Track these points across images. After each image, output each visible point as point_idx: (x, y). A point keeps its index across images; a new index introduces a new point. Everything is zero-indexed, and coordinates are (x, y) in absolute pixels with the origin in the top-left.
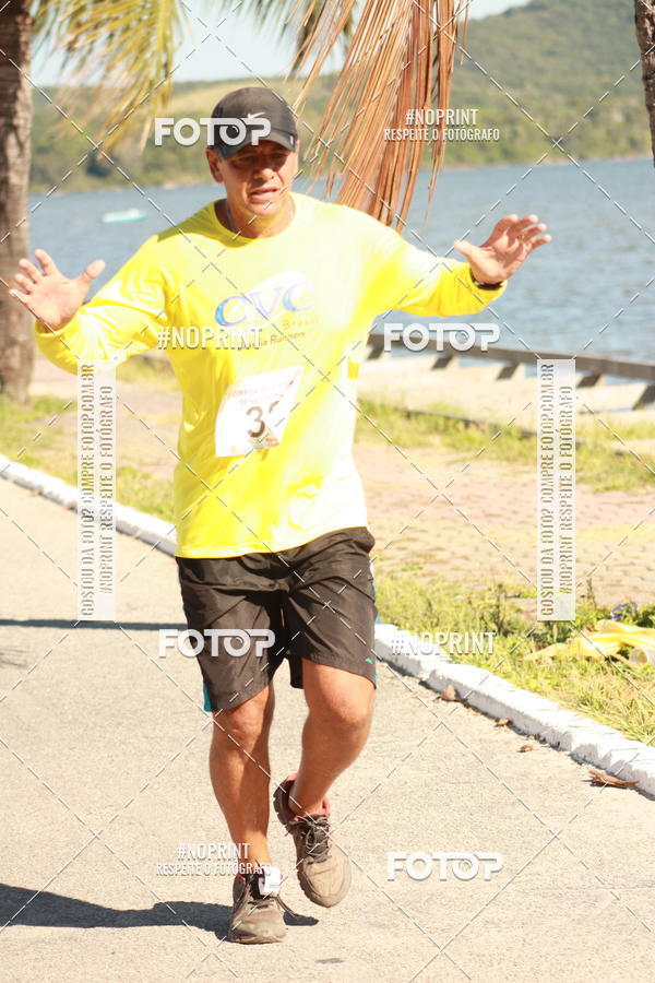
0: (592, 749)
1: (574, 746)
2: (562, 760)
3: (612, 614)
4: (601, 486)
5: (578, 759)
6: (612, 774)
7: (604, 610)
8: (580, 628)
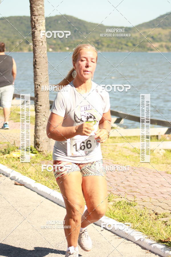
0: (15, 177)
1: (11, 176)
2: (8, 179)
3: (19, 148)
4: (16, 121)
5: (12, 179)
6: (19, 183)
7: (17, 147)
8: (12, 151)
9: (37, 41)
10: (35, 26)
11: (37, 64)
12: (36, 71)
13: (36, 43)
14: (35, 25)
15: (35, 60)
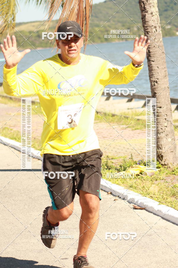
0: (133, 199)
1: (128, 199)
2: (124, 203)
3: (138, 163)
4: (134, 128)
5: (130, 202)
6: (139, 206)
7: (135, 162)
8: (129, 167)
9: (149, 26)
10: (144, 8)
11: (151, 55)
12: (151, 65)
13: (147, 29)
14: (144, 6)
15: (149, 51)
